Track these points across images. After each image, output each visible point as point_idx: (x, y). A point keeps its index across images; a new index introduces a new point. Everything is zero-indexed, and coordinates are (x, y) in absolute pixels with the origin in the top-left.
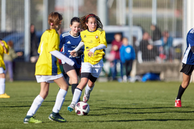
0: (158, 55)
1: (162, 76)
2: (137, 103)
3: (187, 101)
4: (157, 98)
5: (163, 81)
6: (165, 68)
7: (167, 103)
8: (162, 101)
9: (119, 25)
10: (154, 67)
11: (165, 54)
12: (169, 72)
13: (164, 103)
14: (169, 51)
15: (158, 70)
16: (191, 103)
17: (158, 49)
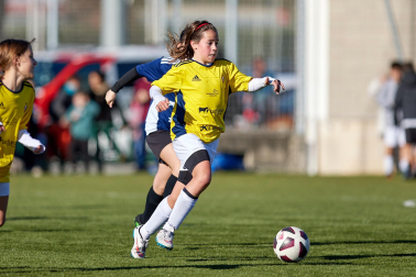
0: (241, 111)
1: (249, 161)
2: (193, 221)
3: (305, 217)
4: (237, 210)
5: (252, 172)
6: (255, 143)
7: (261, 222)
8: (250, 218)
9: (151, 44)
10: (233, 139)
11: (255, 110)
12: (265, 153)
13: (254, 222)
14: (267, 104)
15: (239, 147)
16: (315, 223)
17: (241, 98)
